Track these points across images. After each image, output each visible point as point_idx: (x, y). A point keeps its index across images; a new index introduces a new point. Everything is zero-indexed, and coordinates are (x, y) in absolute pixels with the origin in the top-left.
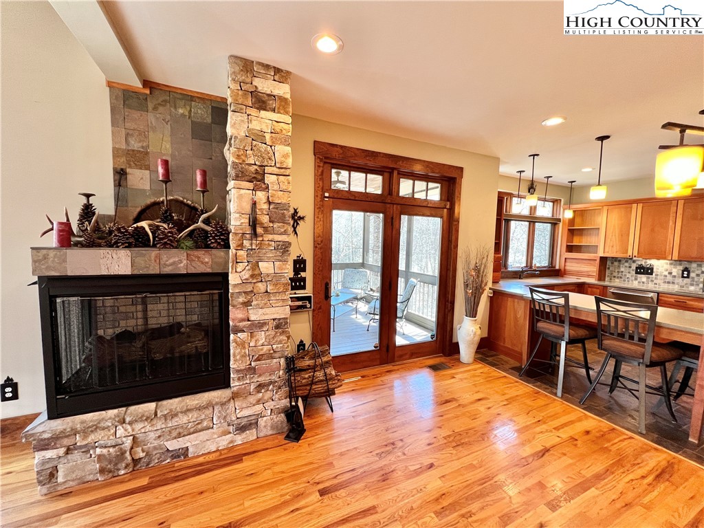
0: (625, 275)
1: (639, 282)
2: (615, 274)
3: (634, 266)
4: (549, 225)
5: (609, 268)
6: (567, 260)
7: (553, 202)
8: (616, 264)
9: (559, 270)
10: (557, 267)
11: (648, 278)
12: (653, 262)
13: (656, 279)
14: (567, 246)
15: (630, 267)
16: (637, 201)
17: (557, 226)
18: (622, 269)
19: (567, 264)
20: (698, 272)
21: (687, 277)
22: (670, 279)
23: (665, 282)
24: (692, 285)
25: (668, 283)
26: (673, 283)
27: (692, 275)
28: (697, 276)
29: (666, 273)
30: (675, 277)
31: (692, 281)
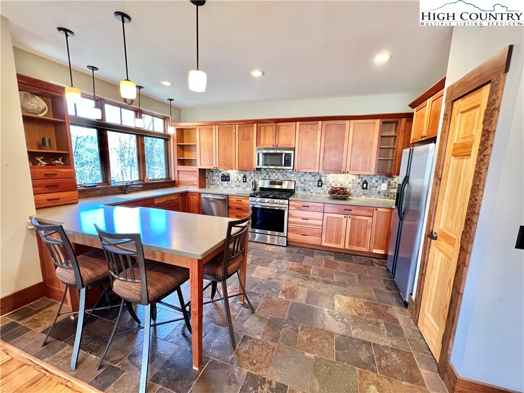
0: (216, 182)
1: (224, 187)
2: (211, 182)
3: (220, 175)
4: (163, 140)
5: (207, 178)
6: (179, 172)
7: (164, 119)
8: (211, 174)
9: (174, 182)
10: (173, 179)
11: (228, 183)
12: (230, 172)
13: (232, 184)
14: (178, 160)
15: (218, 176)
16: (215, 123)
17: (169, 141)
18: (214, 178)
19: (180, 176)
20: (250, 178)
21: (246, 182)
22: (238, 184)
23: (236, 186)
24: (248, 187)
25: (238, 186)
26: (240, 186)
27: (248, 180)
28: (250, 180)
29: (236, 180)
30: (240, 182)
31: (248, 184)
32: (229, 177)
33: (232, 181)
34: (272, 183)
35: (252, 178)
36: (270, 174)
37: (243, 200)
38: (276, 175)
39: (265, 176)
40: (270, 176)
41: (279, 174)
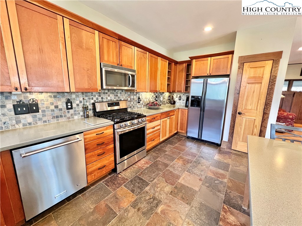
3: (10, 104)
11: (35, 116)
13: (44, 115)
20: (78, 102)
21: (71, 108)
22: (57, 112)
23: (54, 117)
24: (75, 114)
25: (57, 117)
26: (61, 116)
27: (74, 105)
28: (78, 105)
29: (52, 107)
30: (61, 110)
31: (75, 111)
32: (37, 105)
33: (44, 111)
34: (110, 105)
35: (81, 102)
36: (102, 96)
37: (105, 132)
38: (109, 96)
39: (97, 99)
40: (102, 98)
41: (111, 95)
